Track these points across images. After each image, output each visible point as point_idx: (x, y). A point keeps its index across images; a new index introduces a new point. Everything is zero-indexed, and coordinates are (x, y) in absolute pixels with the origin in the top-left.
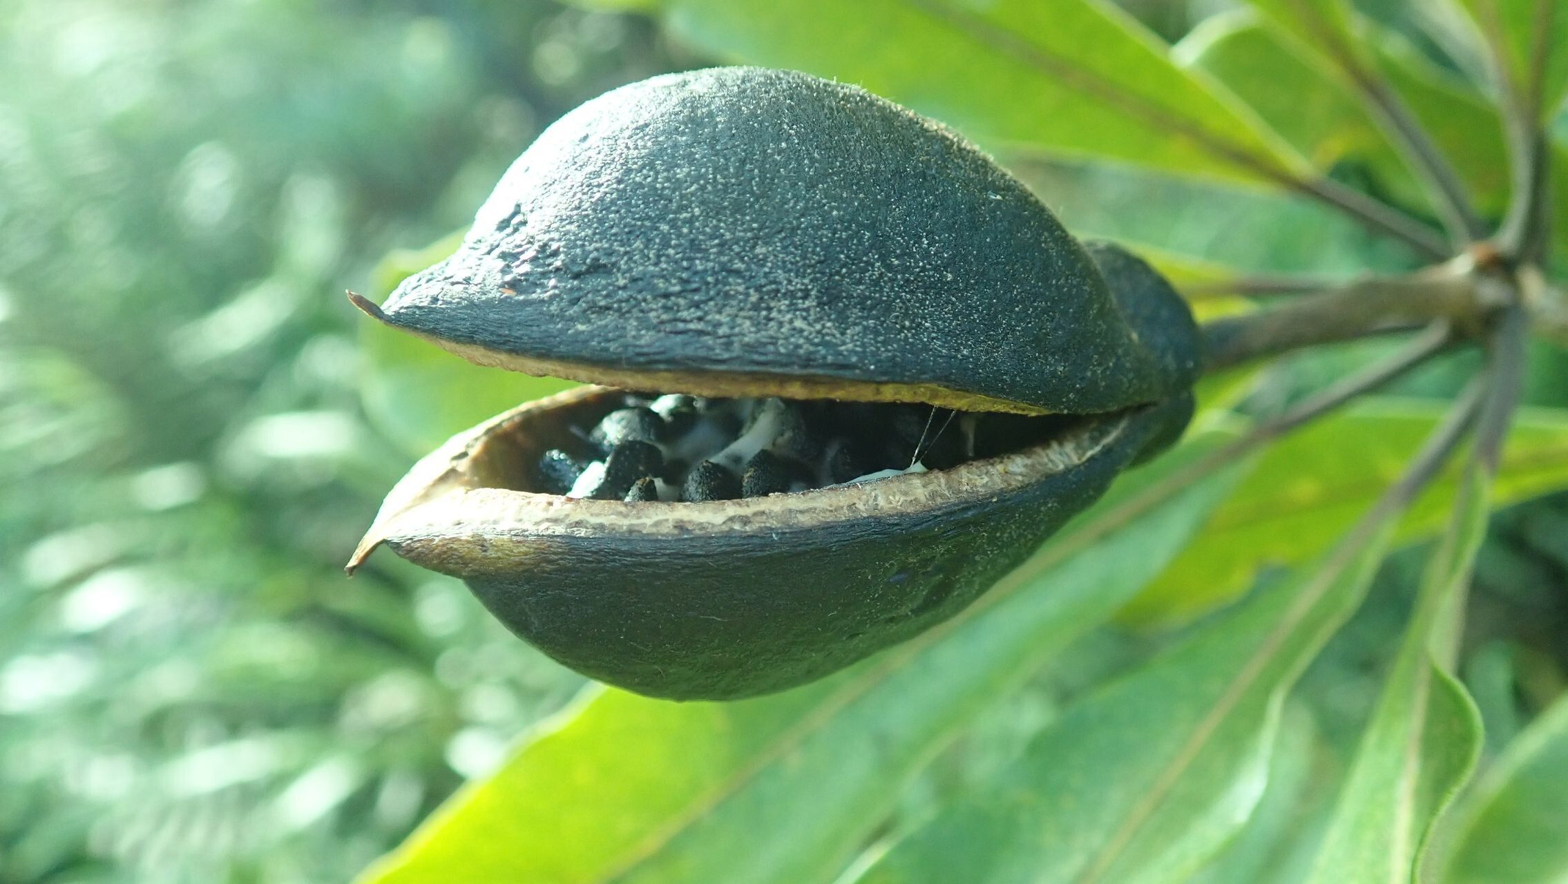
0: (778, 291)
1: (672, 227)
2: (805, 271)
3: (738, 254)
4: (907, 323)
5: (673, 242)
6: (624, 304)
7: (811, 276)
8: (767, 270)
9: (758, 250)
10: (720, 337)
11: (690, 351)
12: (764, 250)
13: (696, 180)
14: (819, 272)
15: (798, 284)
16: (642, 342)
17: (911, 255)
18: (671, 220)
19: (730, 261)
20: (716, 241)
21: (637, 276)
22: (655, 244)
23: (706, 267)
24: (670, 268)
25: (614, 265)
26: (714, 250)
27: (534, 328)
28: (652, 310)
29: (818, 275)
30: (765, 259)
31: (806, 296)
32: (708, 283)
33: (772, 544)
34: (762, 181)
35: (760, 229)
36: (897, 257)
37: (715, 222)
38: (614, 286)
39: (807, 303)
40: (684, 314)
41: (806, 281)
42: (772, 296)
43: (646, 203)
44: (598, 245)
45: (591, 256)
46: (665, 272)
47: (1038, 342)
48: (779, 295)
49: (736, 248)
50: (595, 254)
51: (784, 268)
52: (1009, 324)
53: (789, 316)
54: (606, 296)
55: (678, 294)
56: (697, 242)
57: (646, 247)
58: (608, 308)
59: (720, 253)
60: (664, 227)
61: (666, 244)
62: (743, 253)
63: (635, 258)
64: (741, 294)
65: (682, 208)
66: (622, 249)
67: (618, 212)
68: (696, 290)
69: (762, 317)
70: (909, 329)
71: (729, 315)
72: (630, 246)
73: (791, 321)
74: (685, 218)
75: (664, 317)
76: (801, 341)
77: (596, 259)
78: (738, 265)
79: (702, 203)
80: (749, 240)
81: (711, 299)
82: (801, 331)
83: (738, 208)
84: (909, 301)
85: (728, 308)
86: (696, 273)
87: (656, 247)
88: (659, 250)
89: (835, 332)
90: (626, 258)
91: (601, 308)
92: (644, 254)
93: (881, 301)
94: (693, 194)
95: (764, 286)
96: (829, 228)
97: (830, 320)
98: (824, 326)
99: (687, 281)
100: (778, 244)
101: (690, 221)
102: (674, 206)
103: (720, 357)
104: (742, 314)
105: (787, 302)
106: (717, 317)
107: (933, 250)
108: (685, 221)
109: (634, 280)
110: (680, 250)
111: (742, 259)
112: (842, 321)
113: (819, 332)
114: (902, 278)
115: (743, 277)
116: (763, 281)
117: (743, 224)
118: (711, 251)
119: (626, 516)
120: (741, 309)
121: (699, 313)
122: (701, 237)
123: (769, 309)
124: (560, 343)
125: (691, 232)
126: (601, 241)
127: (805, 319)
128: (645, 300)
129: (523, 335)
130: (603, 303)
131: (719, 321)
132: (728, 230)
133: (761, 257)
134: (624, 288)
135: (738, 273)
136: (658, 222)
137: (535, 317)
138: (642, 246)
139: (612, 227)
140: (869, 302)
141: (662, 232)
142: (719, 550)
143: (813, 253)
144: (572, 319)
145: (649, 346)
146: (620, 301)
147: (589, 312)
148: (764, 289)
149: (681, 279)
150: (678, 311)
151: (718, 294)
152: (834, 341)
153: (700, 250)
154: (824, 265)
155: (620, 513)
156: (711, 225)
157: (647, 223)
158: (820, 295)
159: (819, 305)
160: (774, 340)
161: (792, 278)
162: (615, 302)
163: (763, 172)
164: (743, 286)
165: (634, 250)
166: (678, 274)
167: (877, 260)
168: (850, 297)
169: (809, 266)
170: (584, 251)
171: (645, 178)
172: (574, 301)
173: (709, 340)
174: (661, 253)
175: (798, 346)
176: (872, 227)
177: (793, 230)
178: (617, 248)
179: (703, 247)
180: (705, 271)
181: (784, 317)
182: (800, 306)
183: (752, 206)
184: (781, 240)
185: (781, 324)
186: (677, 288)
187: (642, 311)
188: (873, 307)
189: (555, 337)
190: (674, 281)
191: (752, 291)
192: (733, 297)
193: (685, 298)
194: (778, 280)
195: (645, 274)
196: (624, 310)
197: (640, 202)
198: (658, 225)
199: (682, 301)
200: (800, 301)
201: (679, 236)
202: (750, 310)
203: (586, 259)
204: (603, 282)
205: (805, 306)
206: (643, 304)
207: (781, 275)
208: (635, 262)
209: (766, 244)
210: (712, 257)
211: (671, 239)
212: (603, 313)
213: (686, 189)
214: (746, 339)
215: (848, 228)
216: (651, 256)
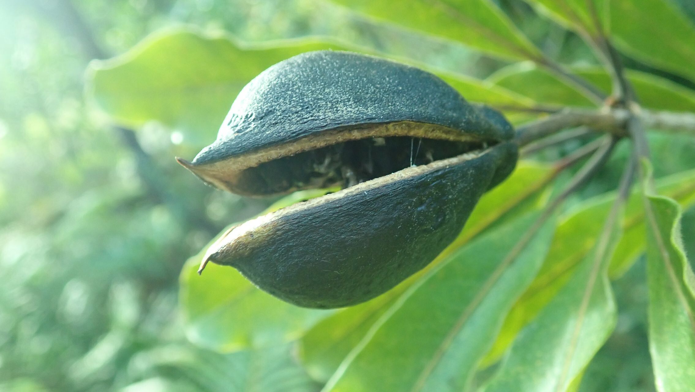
0: (338, 101)
1: (292, 92)
2: (346, 93)
3: (319, 93)
4: (390, 104)
5: (294, 96)
6: (282, 120)
7: (349, 94)
8: (331, 95)
9: (326, 91)
10: (322, 119)
11: (311, 126)
12: (328, 90)
13: (297, 76)
14: (351, 93)
15: (345, 97)
16: (293, 129)
17: (383, 83)
18: (291, 90)
19: (317, 96)
20: (310, 91)
21: (284, 109)
22: (287, 98)
23: (309, 100)
24: (295, 104)
25: (274, 109)
26: (310, 94)
27: (251, 139)
28: (293, 118)
29: (351, 94)
30: (330, 92)
31: (349, 101)
32: (311, 105)
33: (365, 196)
34: (321, 71)
35: (325, 84)
36: (379, 84)
37: (307, 86)
38: (277, 115)
39: (350, 103)
40: (306, 116)
41: (347, 96)
42: (336, 103)
43: (281, 88)
44: (267, 105)
45: (265, 109)
46: (294, 105)
47: (443, 106)
48: (339, 102)
49: (318, 92)
50: (267, 108)
51: (337, 93)
52: (429, 101)
53: (345, 108)
54: (275, 120)
55: (301, 111)
56: (303, 93)
57: (284, 100)
58: (276, 123)
59: (312, 94)
60: (290, 92)
61: (291, 96)
62: (321, 93)
63: (281, 105)
64: (325, 105)
65: (293, 86)
66: (276, 104)
67: (271, 94)
68: (307, 108)
69: (335, 110)
70: (392, 106)
71: (322, 113)
72: (279, 102)
73: (346, 109)
74: (296, 88)
75: (298, 119)
76: (352, 114)
77: (268, 110)
78: (320, 96)
79: (301, 82)
80: (322, 88)
81: (314, 109)
82: (351, 111)
83: (314, 80)
84: (388, 97)
85: (321, 110)
86: (306, 103)
87: (288, 99)
88: (289, 100)
89: (363, 109)
90: (278, 106)
91: (273, 124)
92: (284, 102)
93: (378, 98)
94: (297, 80)
95: (332, 101)
96: (350, 79)
97: (360, 106)
98: (359, 109)
99: (303, 106)
100: (333, 87)
101: (299, 88)
102: (291, 85)
103: (323, 125)
104: (327, 111)
105: (343, 104)
106: (318, 114)
107: (391, 81)
108: (296, 89)
109: (283, 111)
110: (297, 97)
111: (321, 94)
112: (365, 105)
113: (358, 110)
114: (383, 90)
115: (324, 100)
116: (331, 99)
117: (318, 84)
118: (309, 95)
119: (305, 204)
120: (326, 110)
121: (311, 114)
122: (304, 91)
123: (337, 107)
124: (262, 140)
125: (299, 91)
126: (267, 104)
127: (351, 108)
128: (289, 116)
129: (247, 143)
130: (274, 122)
131: (319, 115)
132: (313, 87)
133: (328, 92)
134: (280, 115)
135: (321, 99)
136: (286, 92)
137: (249, 136)
138: (283, 100)
139: (270, 99)
140: (373, 99)
141: (289, 94)
142: (345, 203)
143: (347, 87)
144: (264, 131)
145: (295, 129)
146: (280, 119)
147: (270, 127)
148: (333, 101)
149: (300, 106)
150: (303, 116)
151: (316, 107)
152: (364, 112)
153: (304, 95)
154: (353, 90)
155: (303, 205)
156: (306, 87)
157: (283, 93)
158: (354, 99)
159: (355, 102)
160: (342, 116)
161: (342, 96)
162: (278, 120)
163: (320, 69)
164: (325, 102)
165: (280, 103)
166: (299, 104)
167: (372, 86)
168: (365, 98)
169: (347, 91)
170: (262, 109)
171: (278, 81)
172: (262, 126)
173: (318, 122)
174: (291, 100)
175: (351, 116)
176: (366, 76)
177: (337, 82)
178: (274, 104)
179: (306, 94)
180: (309, 101)
181: (343, 108)
182: (348, 104)
183: (319, 78)
184: (334, 86)
185: (343, 111)
186: (300, 109)
187: (289, 120)
188: (375, 101)
189: (259, 139)
190: (298, 107)
191: (328, 103)
192: (322, 107)
193: (304, 111)
194: (337, 97)
195: (287, 108)
196: (282, 122)
197: (278, 88)
198: (287, 92)
199: (303, 113)
200: (348, 103)
201: (296, 93)
202: (329, 109)
203: (263, 111)
204: (272, 116)
205: (350, 104)
206: (289, 118)
207: (337, 96)
208: (282, 106)
209: (328, 88)
210: (310, 96)
211: (293, 95)
212: (275, 126)
213: (294, 79)
214: (331, 118)
215: (357, 78)
216: (287, 102)
